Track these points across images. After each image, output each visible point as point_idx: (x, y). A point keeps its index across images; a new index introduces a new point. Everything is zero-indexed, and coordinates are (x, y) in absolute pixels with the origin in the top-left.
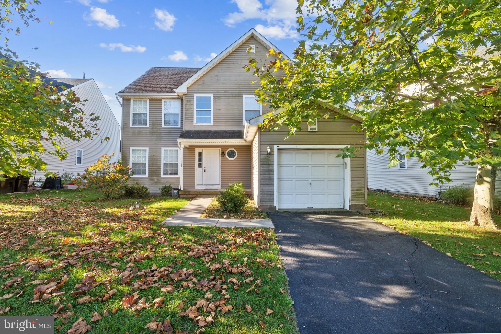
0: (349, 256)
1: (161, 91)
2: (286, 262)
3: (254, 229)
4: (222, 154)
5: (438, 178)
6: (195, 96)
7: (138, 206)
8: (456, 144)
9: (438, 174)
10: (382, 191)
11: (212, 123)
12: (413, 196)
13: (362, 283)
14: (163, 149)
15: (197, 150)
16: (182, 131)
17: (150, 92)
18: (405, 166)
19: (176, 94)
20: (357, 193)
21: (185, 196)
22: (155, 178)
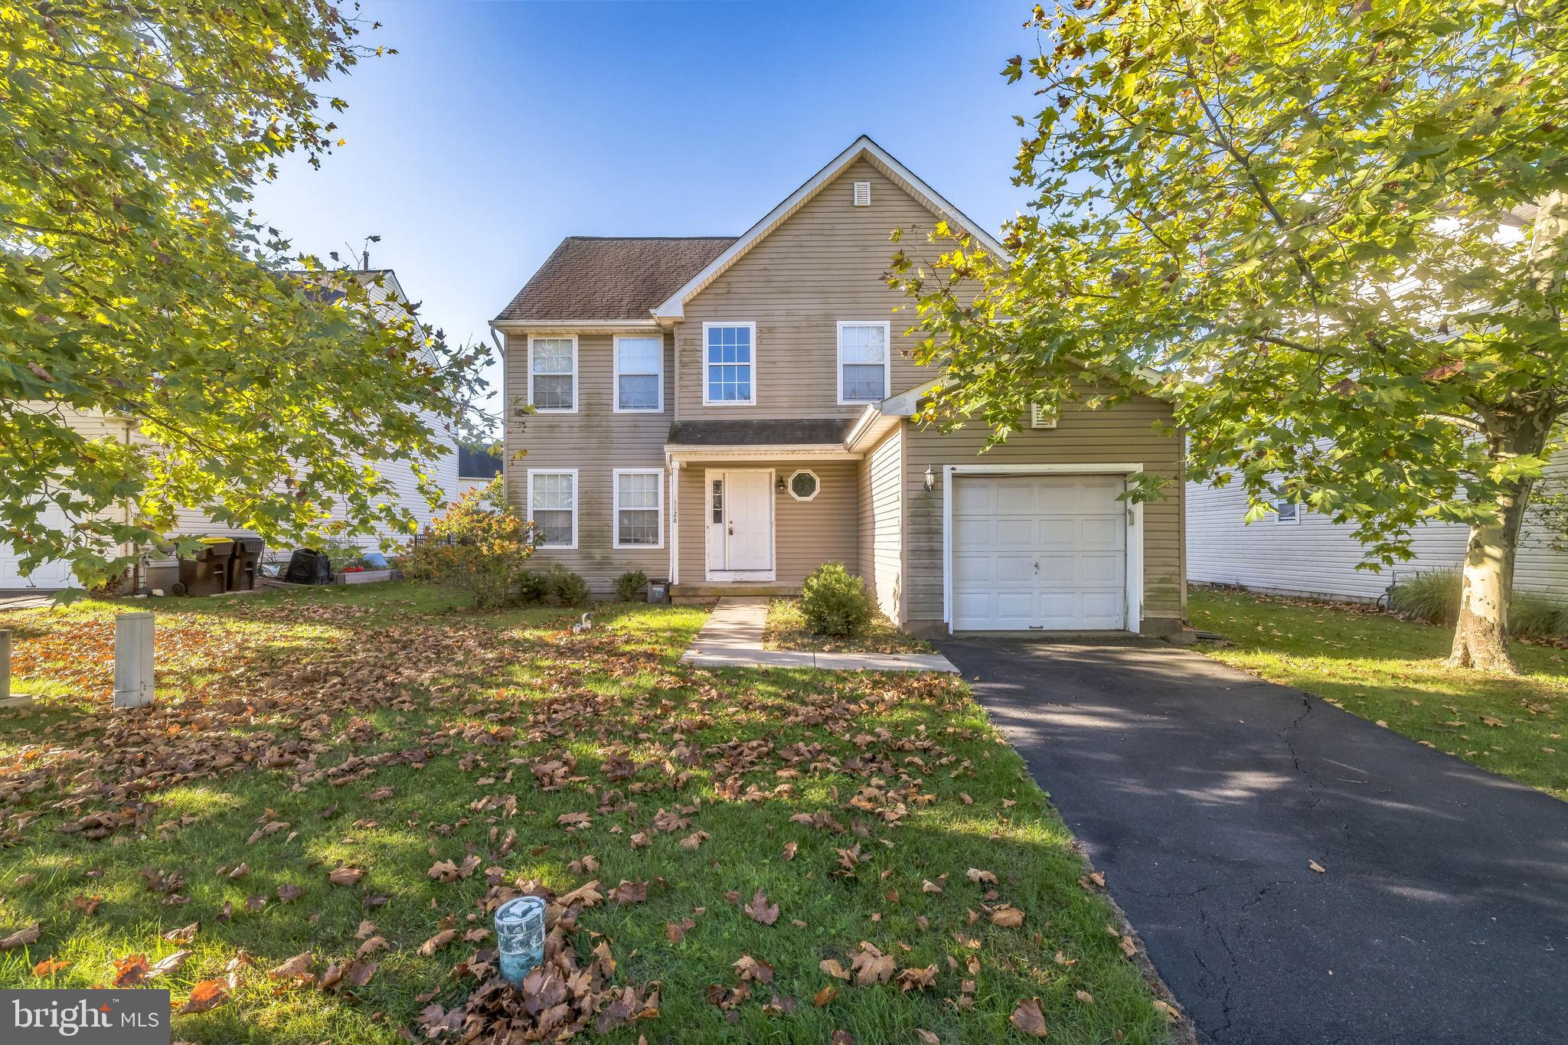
0: (1150, 725)
1: (610, 312)
2: (1012, 734)
3: (911, 673)
4: (777, 486)
5: (1379, 549)
6: (707, 326)
7: (588, 625)
8: (1392, 474)
9: (1377, 539)
10: (1227, 587)
11: (753, 402)
12: (1316, 602)
13: (1183, 769)
14: (616, 472)
15: (711, 475)
16: (673, 422)
17: (579, 317)
18: (1293, 514)
19: (652, 322)
20: (1160, 590)
21: (684, 600)
22: (598, 554)
